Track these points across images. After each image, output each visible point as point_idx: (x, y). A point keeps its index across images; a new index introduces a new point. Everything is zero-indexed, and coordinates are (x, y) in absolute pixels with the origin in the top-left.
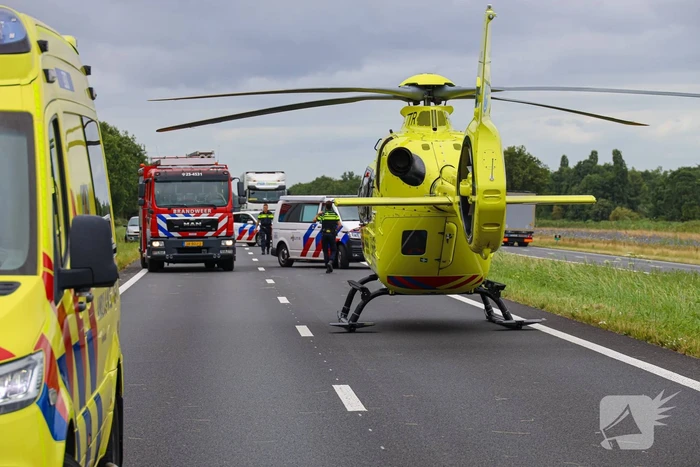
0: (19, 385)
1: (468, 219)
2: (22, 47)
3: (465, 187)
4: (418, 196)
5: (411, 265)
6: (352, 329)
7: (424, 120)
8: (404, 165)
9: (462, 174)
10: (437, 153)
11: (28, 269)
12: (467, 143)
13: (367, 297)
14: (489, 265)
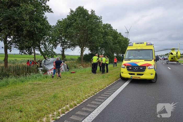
0: (152, 67)
1: (177, 57)
2: (152, 45)
3: (177, 55)
4: (173, 55)
5: (172, 60)
6: (167, 64)
7: (173, 51)
8: (172, 54)
9: (177, 54)
10: (174, 53)
11: (153, 59)
12: (177, 52)
13: (168, 62)
14: (178, 60)
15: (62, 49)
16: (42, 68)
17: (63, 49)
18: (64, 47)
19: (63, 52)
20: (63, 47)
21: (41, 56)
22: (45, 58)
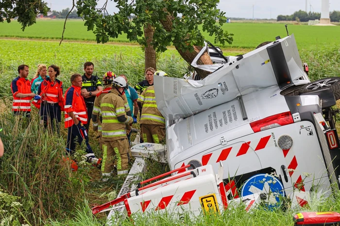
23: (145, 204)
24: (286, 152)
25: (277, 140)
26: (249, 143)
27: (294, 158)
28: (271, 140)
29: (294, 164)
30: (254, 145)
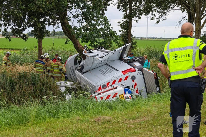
15: (125, 17)
16: (69, 83)
17: (129, 17)
18: (131, 10)
19: (127, 26)
20: (128, 11)
21: (66, 43)
22: (79, 50)
23: (102, 98)
24: (133, 81)
25: (131, 77)
26: (122, 78)
27: (136, 83)
28: (129, 77)
29: (136, 85)
30: (123, 79)
